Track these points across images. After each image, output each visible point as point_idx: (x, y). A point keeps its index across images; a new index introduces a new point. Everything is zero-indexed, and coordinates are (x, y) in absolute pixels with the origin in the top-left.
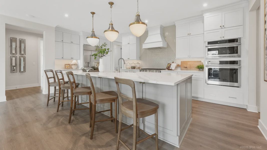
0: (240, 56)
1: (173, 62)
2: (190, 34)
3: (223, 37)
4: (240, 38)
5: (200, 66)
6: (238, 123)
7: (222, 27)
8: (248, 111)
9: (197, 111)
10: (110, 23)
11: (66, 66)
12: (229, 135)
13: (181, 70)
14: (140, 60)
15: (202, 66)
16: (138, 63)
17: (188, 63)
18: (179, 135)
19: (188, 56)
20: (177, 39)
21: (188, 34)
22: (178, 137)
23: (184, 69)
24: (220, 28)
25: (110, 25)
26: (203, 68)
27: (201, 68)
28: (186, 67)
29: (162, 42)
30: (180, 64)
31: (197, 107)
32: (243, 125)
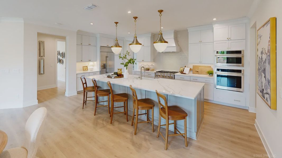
0: (243, 66)
1: (185, 67)
2: (201, 41)
3: (230, 48)
4: (243, 50)
5: (210, 71)
6: (240, 122)
7: (229, 39)
8: (249, 111)
9: (208, 112)
10: (134, 36)
11: (84, 68)
12: (232, 131)
13: (193, 73)
14: (154, 61)
15: (212, 72)
16: (152, 65)
17: (200, 68)
18: (196, 131)
19: (200, 62)
20: (189, 45)
21: (200, 41)
22: (195, 133)
23: (196, 73)
24: (227, 40)
25: (134, 37)
26: (213, 74)
27: (211, 74)
28: (198, 71)
29: (176, 48)
30: (192, 68)
31: (208, 108)
32: (243, 123)
